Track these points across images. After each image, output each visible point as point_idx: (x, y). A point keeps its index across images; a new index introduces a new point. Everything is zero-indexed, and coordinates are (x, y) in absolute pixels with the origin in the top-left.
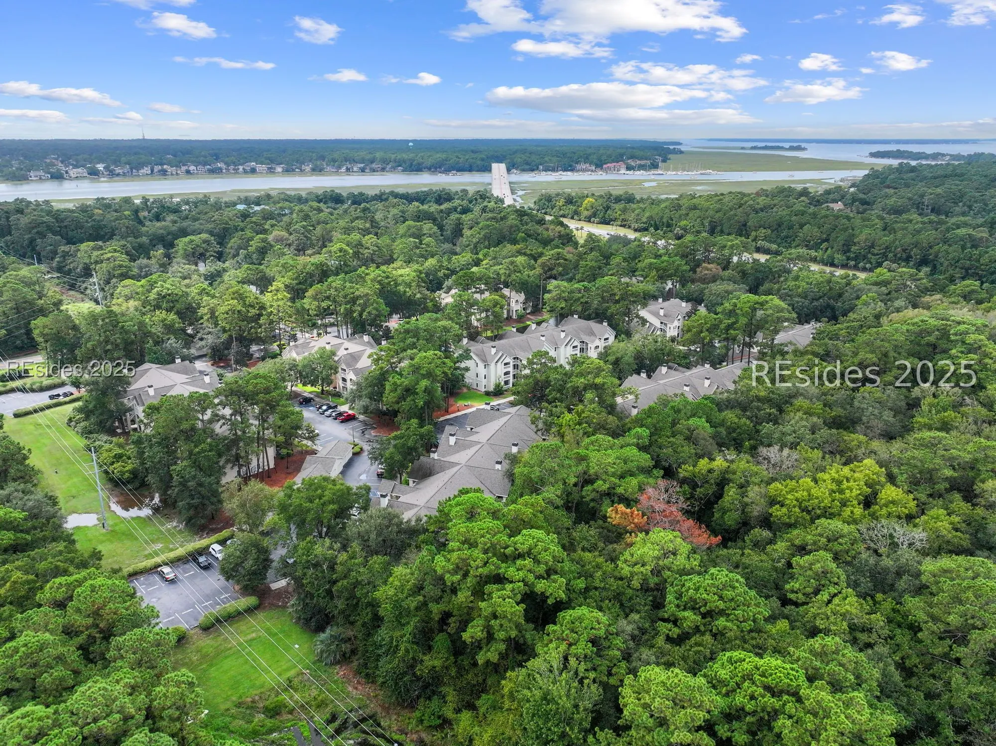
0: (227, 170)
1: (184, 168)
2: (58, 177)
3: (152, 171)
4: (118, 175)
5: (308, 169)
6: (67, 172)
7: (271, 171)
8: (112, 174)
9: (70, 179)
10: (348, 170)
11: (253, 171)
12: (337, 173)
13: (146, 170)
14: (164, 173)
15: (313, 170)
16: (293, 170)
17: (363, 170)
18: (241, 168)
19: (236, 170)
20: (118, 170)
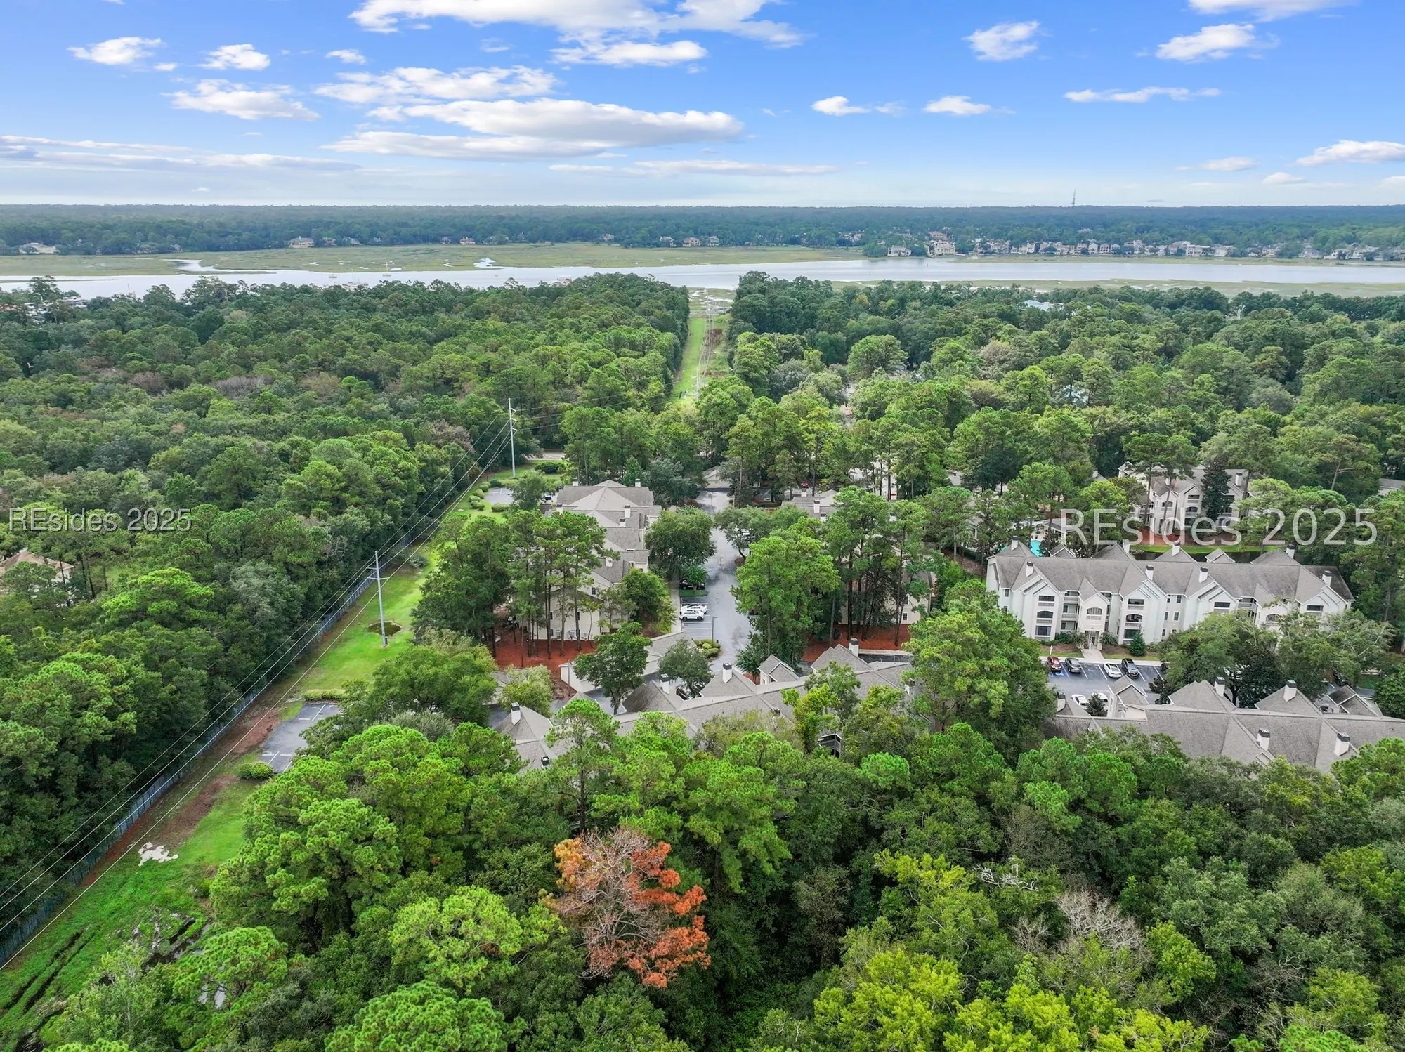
0: (1142, 251)
1: (1080, 246)
2: (919, 253)
3: (1037, 250)
4: (993, 253)
5: (1271, 252)
6: (932, 248)
7: (1208, 254)
8: (986, 251)
9: (934, 256)
10: (1341, 256)
11: (1180, 253)
12: (1319, 261)
13: (1030, 248)
14: (1051, 252)
15: (1280, 255)
16: (1246, 255)
17: (1370, 258)
18: (1162, 248)
19: (1154, 251)
20: (994, 247)
